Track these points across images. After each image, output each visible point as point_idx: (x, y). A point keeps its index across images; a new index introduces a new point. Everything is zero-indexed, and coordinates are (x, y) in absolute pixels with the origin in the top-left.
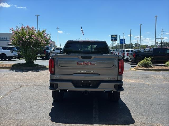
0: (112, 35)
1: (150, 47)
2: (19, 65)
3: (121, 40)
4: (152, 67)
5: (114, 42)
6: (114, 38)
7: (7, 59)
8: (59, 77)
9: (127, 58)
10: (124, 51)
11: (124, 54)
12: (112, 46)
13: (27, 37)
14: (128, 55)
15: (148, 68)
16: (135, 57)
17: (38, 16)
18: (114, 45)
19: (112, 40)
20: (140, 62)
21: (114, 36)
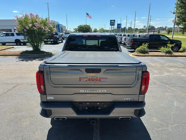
0: (111, 20)
1: (139, 29)
2: (27, 52)
3: (118, 24)
4: (148, 53)
5: (113, 26)
6: (112, 23)
7: (22, 44)
8: (53, 98)
9: (125, 43)
10: (121, 35)
11: (121, 39)
12: (111, 30)
13: (30, 25)
14: (125, 40)
15: (145, 54)
16: (133, 43)
17: (48, 3)
18: (112, 29)
19: (111, 25)
20: (138, 48)
21: (113, 21)
